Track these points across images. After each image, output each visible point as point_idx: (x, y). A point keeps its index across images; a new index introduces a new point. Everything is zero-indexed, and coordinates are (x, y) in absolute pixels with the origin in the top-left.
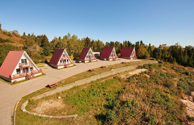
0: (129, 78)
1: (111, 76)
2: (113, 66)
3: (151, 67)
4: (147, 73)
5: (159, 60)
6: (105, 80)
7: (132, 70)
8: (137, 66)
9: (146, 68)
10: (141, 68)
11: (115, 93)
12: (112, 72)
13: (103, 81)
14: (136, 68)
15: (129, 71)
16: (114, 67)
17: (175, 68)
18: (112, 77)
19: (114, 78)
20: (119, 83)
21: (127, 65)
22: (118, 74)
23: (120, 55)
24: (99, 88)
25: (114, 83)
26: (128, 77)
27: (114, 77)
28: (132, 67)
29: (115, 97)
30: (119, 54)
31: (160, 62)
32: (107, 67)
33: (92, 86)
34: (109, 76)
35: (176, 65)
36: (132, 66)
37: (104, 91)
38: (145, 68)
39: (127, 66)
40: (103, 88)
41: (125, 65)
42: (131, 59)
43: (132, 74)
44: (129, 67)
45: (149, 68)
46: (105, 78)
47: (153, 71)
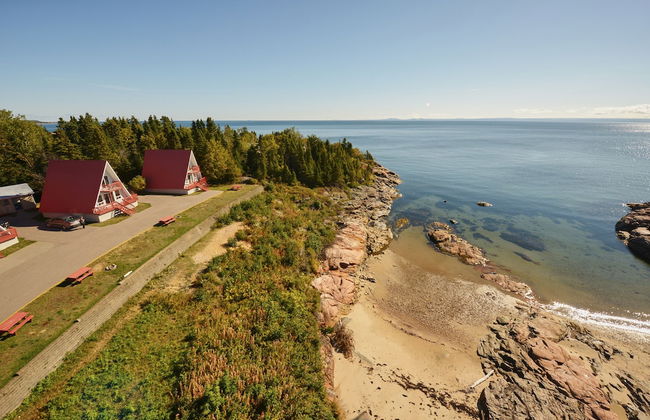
0: (197, 285)
1: (130, 303)
2: (125, 253)
3: (250, 211)
4: (244, 236)
5: (266, 182)
6: (108, 336)
7: (202, 242)
8: (213, 222)
9: (239, 217)
10: (227, 223)
11: (165, 378)
12: (127, 286)
13: (100, 346)
14: (213, 229)
15: (192, 249)
16: (132, 260)
17: (297, 199)
18: (136, 309)
19: (145, 306)
20: (170, 322)
21: (179, 229)
22: (157, 278)
23: (143, 181)
24: (90, 397)
25: (148, 335)
26: (193, 279)
27: (142, 306)
28: (199, 232)
29: (166, 397)
30: (139, 181)
31: (267, 189)
32: (98, 268)
33: (45, 409)
34: (120, 312)
35: (299, 188)
36: (197, 228)
37: (119, 400)
38: (237, 220)
39: (181, 232)
40: (109, 386)
41: (171, 233)
42: (189, 192)
43: (202, 258)
44: (188, 236)
45: (247, 215)
46: (105, 327)
47: (257, 225)
